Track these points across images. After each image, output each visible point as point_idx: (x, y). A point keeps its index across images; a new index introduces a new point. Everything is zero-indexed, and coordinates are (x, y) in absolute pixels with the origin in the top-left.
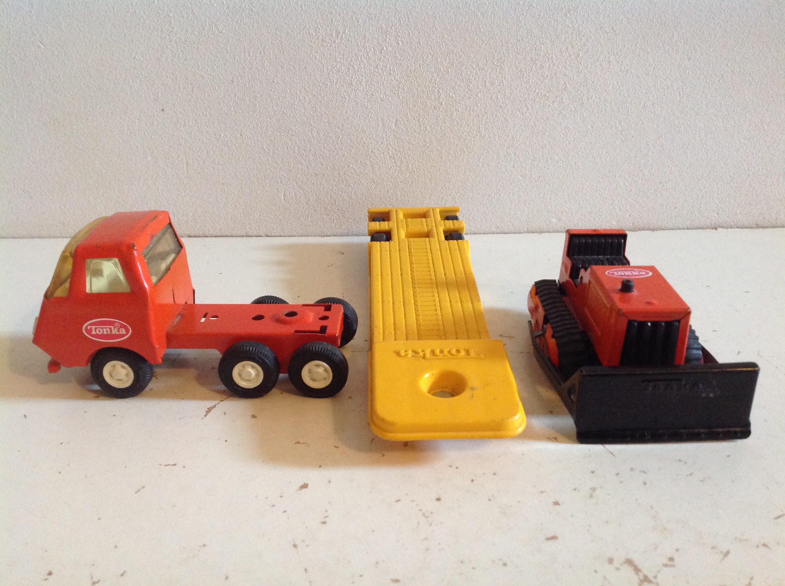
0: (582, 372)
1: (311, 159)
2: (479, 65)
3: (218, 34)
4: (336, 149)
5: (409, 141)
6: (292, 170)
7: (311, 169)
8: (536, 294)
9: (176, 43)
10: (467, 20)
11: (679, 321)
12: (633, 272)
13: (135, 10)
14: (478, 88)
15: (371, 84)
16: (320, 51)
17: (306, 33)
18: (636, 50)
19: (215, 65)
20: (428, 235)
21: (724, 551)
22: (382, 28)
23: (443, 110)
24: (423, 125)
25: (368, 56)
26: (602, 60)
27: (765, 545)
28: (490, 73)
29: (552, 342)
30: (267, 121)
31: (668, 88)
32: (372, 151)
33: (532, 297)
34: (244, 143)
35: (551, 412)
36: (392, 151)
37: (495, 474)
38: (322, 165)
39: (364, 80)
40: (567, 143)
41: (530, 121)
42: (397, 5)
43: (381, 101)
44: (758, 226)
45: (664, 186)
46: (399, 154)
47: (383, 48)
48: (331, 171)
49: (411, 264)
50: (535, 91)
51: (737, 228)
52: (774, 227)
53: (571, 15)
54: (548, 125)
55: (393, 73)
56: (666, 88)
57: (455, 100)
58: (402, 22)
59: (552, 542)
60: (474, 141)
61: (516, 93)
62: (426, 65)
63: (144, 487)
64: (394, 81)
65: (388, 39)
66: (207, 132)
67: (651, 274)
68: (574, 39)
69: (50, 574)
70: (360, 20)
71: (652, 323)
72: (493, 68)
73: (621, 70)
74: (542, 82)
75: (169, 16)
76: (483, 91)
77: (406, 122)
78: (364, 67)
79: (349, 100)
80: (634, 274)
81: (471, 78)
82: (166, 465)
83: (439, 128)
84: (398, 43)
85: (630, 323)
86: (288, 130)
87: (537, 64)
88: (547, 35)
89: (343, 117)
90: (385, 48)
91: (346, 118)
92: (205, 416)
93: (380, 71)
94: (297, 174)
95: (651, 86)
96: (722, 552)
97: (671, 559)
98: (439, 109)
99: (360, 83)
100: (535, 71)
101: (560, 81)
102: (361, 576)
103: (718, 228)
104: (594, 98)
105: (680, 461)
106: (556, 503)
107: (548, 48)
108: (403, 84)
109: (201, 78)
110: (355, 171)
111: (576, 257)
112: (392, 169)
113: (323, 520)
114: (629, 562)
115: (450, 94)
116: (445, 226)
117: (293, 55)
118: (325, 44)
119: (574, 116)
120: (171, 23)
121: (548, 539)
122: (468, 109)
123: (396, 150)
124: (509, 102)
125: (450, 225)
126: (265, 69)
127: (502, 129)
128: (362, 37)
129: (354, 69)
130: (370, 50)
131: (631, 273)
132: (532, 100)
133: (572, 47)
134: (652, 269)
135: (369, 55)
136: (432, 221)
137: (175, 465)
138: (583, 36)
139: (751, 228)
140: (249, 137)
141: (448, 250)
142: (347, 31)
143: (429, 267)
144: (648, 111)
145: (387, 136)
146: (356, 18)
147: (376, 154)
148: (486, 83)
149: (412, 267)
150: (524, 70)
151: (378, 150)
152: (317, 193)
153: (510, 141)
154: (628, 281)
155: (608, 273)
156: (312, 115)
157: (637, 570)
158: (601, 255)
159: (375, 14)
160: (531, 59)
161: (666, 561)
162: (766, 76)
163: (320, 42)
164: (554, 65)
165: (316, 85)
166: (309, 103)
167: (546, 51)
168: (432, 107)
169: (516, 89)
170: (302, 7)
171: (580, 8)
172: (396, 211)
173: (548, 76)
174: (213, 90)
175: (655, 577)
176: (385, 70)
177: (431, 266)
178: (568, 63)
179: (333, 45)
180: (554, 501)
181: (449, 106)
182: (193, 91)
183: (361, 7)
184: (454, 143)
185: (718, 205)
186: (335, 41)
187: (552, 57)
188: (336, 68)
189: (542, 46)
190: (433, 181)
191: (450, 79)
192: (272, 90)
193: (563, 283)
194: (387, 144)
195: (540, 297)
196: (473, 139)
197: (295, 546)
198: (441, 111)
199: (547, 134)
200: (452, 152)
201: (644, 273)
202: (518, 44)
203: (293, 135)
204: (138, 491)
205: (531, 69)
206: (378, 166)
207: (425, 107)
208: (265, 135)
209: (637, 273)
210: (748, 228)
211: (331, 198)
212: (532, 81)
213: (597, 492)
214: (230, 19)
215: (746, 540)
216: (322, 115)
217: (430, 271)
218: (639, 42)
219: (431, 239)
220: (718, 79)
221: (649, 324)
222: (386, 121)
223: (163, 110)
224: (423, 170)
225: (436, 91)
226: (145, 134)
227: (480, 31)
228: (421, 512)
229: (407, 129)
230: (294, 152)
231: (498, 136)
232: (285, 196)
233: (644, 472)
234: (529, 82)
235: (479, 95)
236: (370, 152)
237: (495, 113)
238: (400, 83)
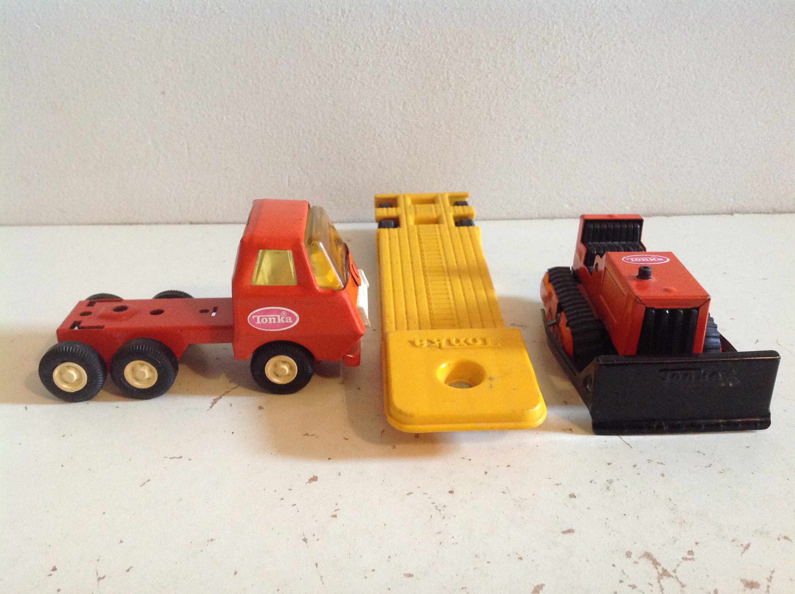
0: (598, 361)
1: (316, 143)
2: (489, 45)
3: (219, 13)
4: (341, 132)
5: (417, 124)
6: (297, 154)
7: (316, 153)
8: (550, 281)
9: (177, 23)
11: (698, 309)
12: (650, 258)
14: (489, 68)
15: (378, 65)
16: (326, 31)
18: (651, 30)
19: (217, 45)
20: (437, 221)
21: (745, 543)
23: (452, 92)
24: (431, 107)
25: (375, 36)
26: (617, 40)
27: (786, 538)
28: (501, 54)
29: (566, 331)
30: (271, 103)
31: (684, 69)
32: (379, 135)
33: (545, 284)
34: (247, 126)
35: (566, 403)
36: (400, 135)
37: (509, 466)
38: (328, 149)
39: (371, 61)
43: (389, 83)
44: (775, 212)
45: (679, 170)
46: (407, 138)
47: (390, 28)
48: (337, 155)
49: (421, 251)
50: (547, 72)
51: (754, 213)
52: (792, 212)
54: (560, 107)
55: (401, 53)
56: (681, 68)
57: (465, 81)
59: (568, 535)
60: (484, 124)
61: (528, 74)
62: (435, 45)
63: (149, 480)
64: (402, 61)
65: (395, 18)
66: (210, 115)
67: (668, 260)
68: (588, 18)
69: (54, 569)
71: (670, 310)
72: (503, 48)
73: (636, 50)
74: (554, 63)
76: (494, 71)
77: (414, 104)
78: (371, 48)
80: (652, 260)
81: (481, 58)
82: (172, 458)
83: (448, 111)
84: (406, 23)
85: (647, 309)
87: (549, 44)
88: (559, 14)
89: (349, 99)
90: (392, 28)
92: (211, 407)
93: (387, 51)
94: (302, 159)
96: (742, 545)
97: (691, 553)
98: (448, 91)
99: (367, 63)
100: (547, 51)
101: (573, 62)
102: (373, 570)
103: (734, 213)
104: (608, 80)
105: (698, 452)
106: (572, 496)
107: (561, 27)
109: (203, 59)
110: (361, 155)
111: (590, 243)
112: (400, 153)
113: (334, 513)
114: (648, 555)
115: (459, 75)
116: (455, 212)
117: (298, 36)
118: (330, 23)
119: (587, 98)
121: (564, 532)
122: (478, 91)
123: (403, 133)
124: (520, 83)
125: (460, 210)
126: (269, 50)
127: (513, 111)
128: (369, 16)
129: (360, 49)
130: (377, 30)
131: (648, 259)
132: (544, 81)
133: (586, 26)
134: (669, 254)
135: (376, 34)
136: (440, 207)
137: (181, 457)
138: (597, 14)
139: (768, 213)
140: (253, 120)
141: (459, 236)
142: (353, 10)
143: (440, 254)
144: (664, 93)
145: (394, 119)
147: (383, 138)
148: (496, 63)
149: (422, 255)
150: (535, 50)
151: (385, 133)
152: (322, 178)
153: (522, 124)
154: (646, 267)
155: (625, 259)
156: (317, 97)
157: (656, 563)
158: (615, 241)
160: (544, 38)
161: (686, 555)
163: (325, 21)
164: (567, 44)
165: (322, 66)
166: (314, 85)
167: (558, 30)
168: (441, 89)
169: (528, 70)
172: (404, 197)
173: (560, 57)
174: (216, 71)
175: (675, 571)
176: (393, 50)
177: (442, 253)
178: (581, 42)
179: (339, 25)
180: (570, 493)
181: (458, 88)
182: (195, 73)
184: (464, 126)
185: (735, 190)
186: (340, 21)
187: (565, 36)
188: (342, 49)
189: (555, 25)
190: (442, 165)
191: (460, 59)
192: (275, 71)
193: (577, 270)
194: (395, 128)
195: (554, 285)
196: (483, 122)
197: (305, 540)
198: (450, 93)
199: (560, 116)
201: (661, 259)
202: (529, 23)
204: (144, 484)
205: (543, 49)
206: (385, 150)
207: (434, 89)
208: (269, 118)
209: (654, 259)
210: (765, 213)
211: (337, 183)
212: (544, 62)
213: (614, 484)
215: (767, 533)
216: (327, 98)
217: (441, 258)
219: (440, 225)
220: (735, 60)
221: (667, 312)
222: (393, 103)
223: (163, 93)
224: (432, 154)
225: (445, 71)
226: (145, 117)
228: (434, 505)
229: (415, 112)
230: (299, 136)
231: (509, 118)
232: (289, 181)
233: (662, 464)
234: (541, 62)
235: (489, 76)
236: (377, 135)
237: (505, 95)
238: (408, 63)
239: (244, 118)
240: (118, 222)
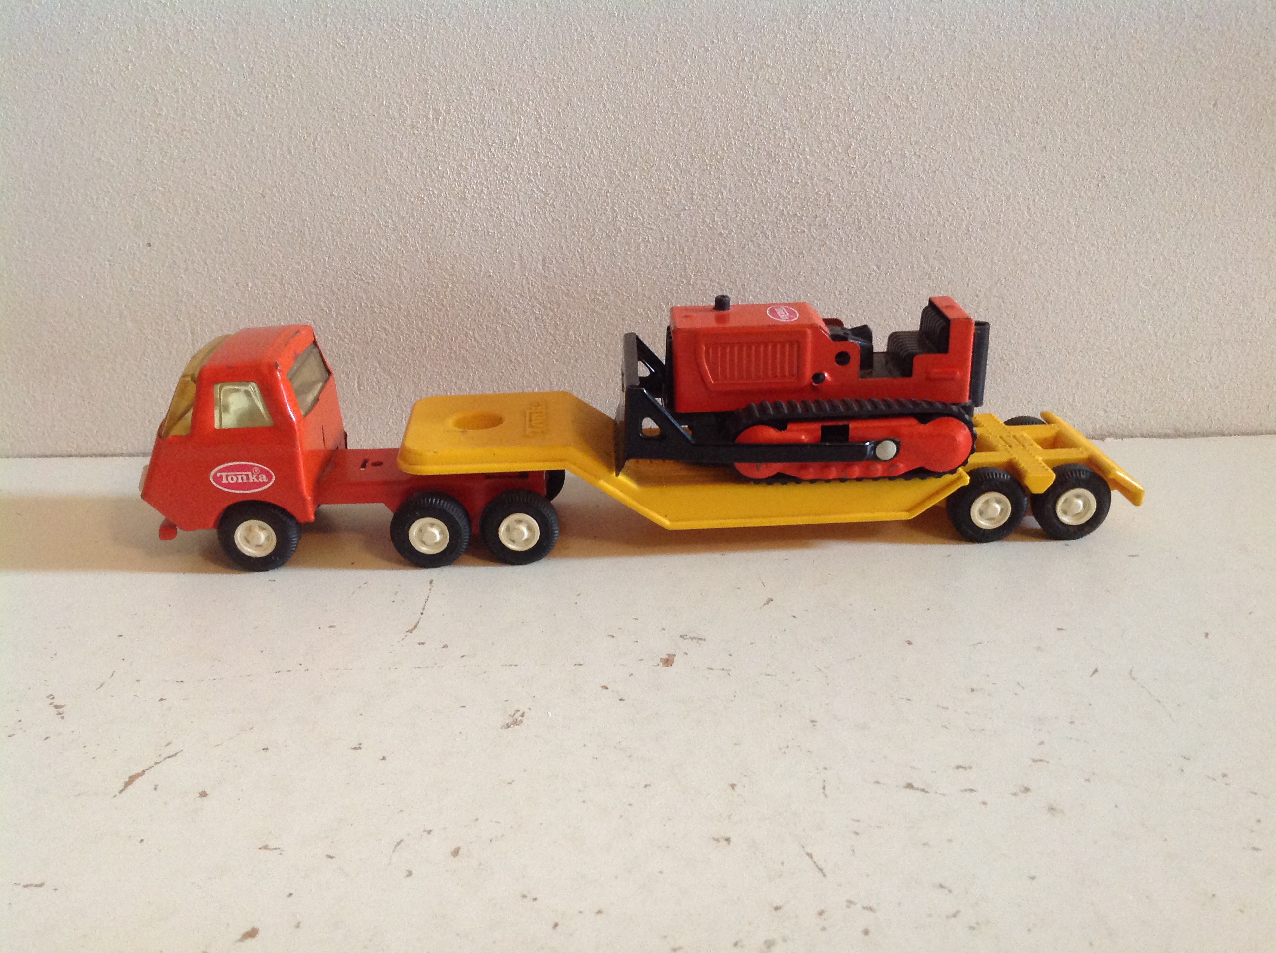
1: (401, 322)
2: (680, 165)
3: (235, 117)
4: (442, 305)
5: (566, 291)
6: (371, 341)
7: (403, 339)
9: (167, 133)
10: (655, 90)
13: (97, 81)
14: (680, 203)
15: (498, 198)
16: (409, 144)
17: (383, 113)
19: (233, 169)
22: (511, 104)
23: (622, 240)
24: (589, 265)
25: (491, 151)
26: (891, 153)
28: (699, 179)
30: (325, 260)
31: (1008, 198)
32: (505, 310)
34: (287, 297)
36: (539, 309)
37: (599, 912)
38: (422, 332)
39: (486, 191)
40: (837, 293)
41: (771, 258)
42: (536, 66)
43: (516, 227)
44: (1178, 434)
46: (551, 313)
47: (515, 139)
48: (438, 343)
50: (777, 208)
51: (1142, 436)
52: (1205, 435)
53: (834, 78)
54: (802, 264)
55: (534, 179)
56: (1003, 198)
57: (643, 224)
58: (545, 96)
60: (677, 293)
61: (746, 210)
62: (590, 166)
64: (536, 191)
65: (523, 123)
66: (224, 280)
68: (841, 119)
70: (473, 92)
72: (703, 170)
73: (924, 170)
74: (789, 193)
75: (152, 89)
76: (690, 207)
77: (560, 260)
78: (485, 170)
79: (462, 225)
81: (666, 187)
82: (25, 886)
83: (617, 271)
84: (540, 130)
86: (360, 275)
87: (779, 162)
88: (793, 113)
89: (454, 252)
90: (518, 138)
91: (458, 255)
92: (120, 792)
93: (512, 176)
94: (379, 349)
95: (978, 196)
98: (616, 239)
99: (480, 196)
100: (775, 174)
101: (820, 190)
103: (1106, 436)
104: (879, 219)
105: (941, 886)
107: (797, 135)
108: (552, 198)
109: (211, 191)
110: (478, 342)
112: (541, 339)
115: (632, 214)
117: (363, 152)
118: (416, 132)
119: (846, 249)
120: (157, 101)
122: (665, 239)
123: (545, 307)
124: (733, 226)
126: (317, 174)
127: (724, 271)
128: (478, 120)
129: (468, 173)
130: (494, 142)
132: (773, 222)
133: (839, 132)
135: (493, 149)
137: (41, 885)
138: (857, 113)
139: (1167, 436)
140: (294, 287)
142: (452, 111)
144: (976, 239)
145: (529, 284)
146: (467, 88)
147: (512, 314)
148: (692, 194)
150: (756, 172)
151: (515, 307)
152: (415, 380)
153: (740, 291)
156: (400, 250)
159: (498, 83)
160: (769, 154)
162: (1181, 177)
163: (409, 128)
164: (807, 163)
165: (405, 200)
166: (394, 230)
167: (792, 140)
168: (603, 236)
169: (745, 205)
170: (374, 72)
171: (849, 66)
173: (798, 183)
174: (232, 210)
176: (521, 174)
178: (832, 159)
179: (431, 134)
181: (632, 234)
182: (198, 213)
183: (474, 70)
184: (644, 295)
185: (1105, 397)
186: (433, 127)
187: (804, 150)
188: (437, 172)
189: (786, 132)
191: (632, 188)
192: (329, 209)
194: (531, 298)
196: (675, 289)
198: (620, 242)
200: (640, 310)
202: (744, 129)
203: (369, 283)
205: (769, 171)
206: (516, 333)
207: (592, 236)
208: (323, 283)
211: (439, 387)
212: (771, 191)
214: (254, 93)
216: (417, 250)
218: (955, 122)
220: (1096, 182)
222: (526, 258)
223: (149, 245)
224: (594, 339)
225: (608, 208)
226: (121, 284)
227: (679, 109)
229: (563, 273)
230: (373, 312)
231: (718, 283)
233: (871, 909)
234: (767, 192)
235: (682, 215)
236: (501, 310)
237: (711, 245)
238: (547, 195)
239: (281, 284)
240: (84, 452)
